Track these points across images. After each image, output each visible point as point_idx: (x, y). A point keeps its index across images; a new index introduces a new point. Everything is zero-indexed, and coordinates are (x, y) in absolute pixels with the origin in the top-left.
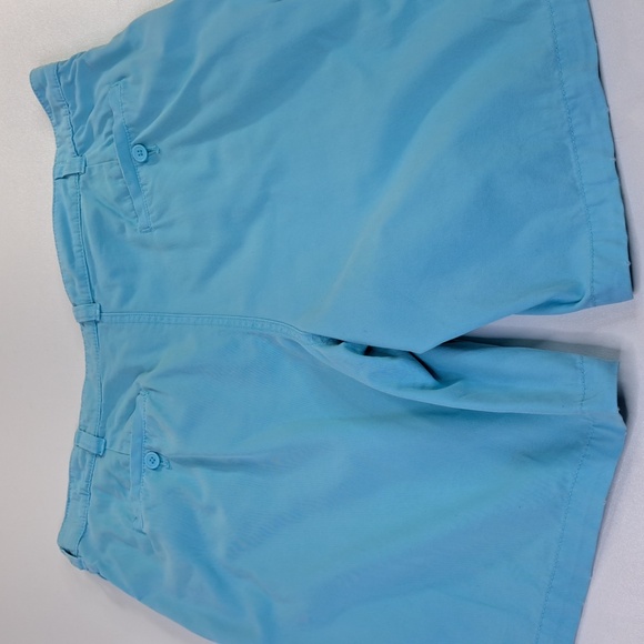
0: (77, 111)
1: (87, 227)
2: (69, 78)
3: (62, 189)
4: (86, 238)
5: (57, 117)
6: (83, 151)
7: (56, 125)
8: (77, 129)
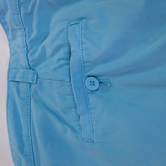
0: (33, 35)
1: (36, 125)
2: (29, 9)
3: (15, 90)
4: (34, 130)
5: (13, 35)
6: (36, 65)
7: (12, 39)
8: (31, 48)
